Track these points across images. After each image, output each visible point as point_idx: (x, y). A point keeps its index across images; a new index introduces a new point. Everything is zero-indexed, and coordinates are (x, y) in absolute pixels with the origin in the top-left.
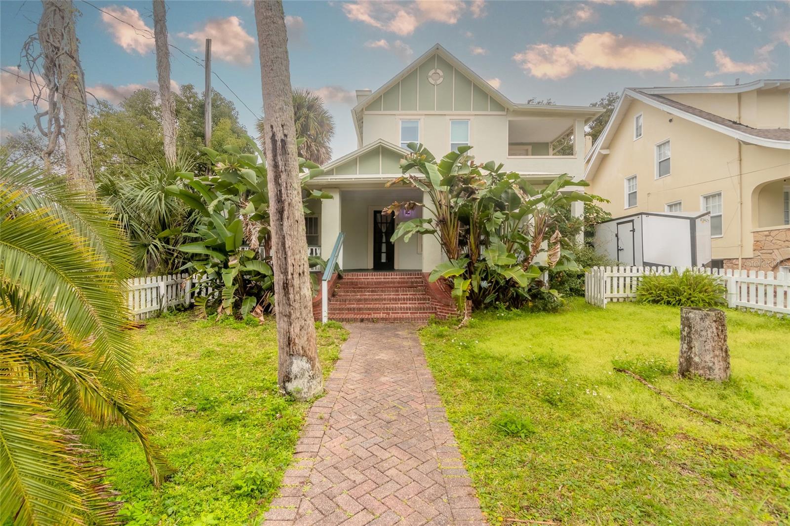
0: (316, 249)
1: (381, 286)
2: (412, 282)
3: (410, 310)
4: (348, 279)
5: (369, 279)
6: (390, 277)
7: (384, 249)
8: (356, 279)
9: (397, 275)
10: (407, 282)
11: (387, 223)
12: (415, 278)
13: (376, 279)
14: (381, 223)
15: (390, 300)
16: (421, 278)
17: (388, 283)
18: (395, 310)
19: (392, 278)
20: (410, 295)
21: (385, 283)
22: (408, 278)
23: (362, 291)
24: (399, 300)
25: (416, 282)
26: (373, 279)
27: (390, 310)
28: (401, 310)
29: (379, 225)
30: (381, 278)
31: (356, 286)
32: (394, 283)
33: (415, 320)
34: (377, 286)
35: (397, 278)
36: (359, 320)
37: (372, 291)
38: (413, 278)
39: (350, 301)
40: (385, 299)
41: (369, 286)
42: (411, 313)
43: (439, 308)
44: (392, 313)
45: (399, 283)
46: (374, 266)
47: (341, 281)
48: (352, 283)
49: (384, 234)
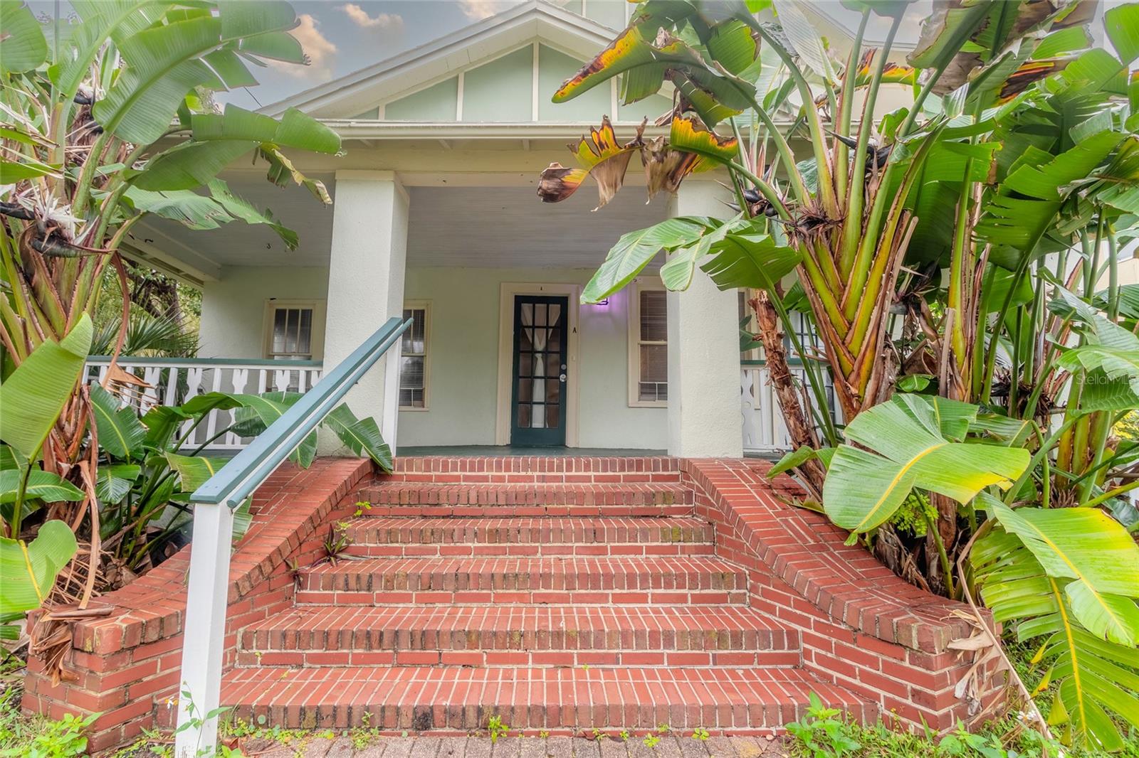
0: (308, 374)
1: (531, 509)
2: (650, 497)
3: (669, 644)
4: (411, 479)
5: (485, 479)
6: (564, 474)
7: (539, 392)
8: (439, 479)
9: (587, 468)
10: (631, 496)
11: (547, 327)
12: (656, 478)
13: (512, 479)
14: (534, 327)
15: (569, 580)
16: (675, 478)
17: (556, 496)
18: (599, 644)
19: (569, 479)
20: (650, 550)
21: (546, 496)
22: (627, 479)
23: (450, 535)
24: (609, 580)
25: (666, 496)
26: (501, 479)
27: (571, 643)
28: (626, 644)
29: (528, 332)
30: (530, 479)
31: (435, 511)
32: (580, 496)
33: (709, 722)
34: (515, 509)
35: (588, 479)
36: (406, 720)
37: (495, 535)
38: (646, 479)
39: (390, 583)
40: (545, 579)
41: (486, 509)
42: (673, 659)
43: (808, 638)
44: (583, 659)
45: (598, 497)
46: (513, 437)
47: (378, 489)
48: (419, 496)
49: (539, 356)
